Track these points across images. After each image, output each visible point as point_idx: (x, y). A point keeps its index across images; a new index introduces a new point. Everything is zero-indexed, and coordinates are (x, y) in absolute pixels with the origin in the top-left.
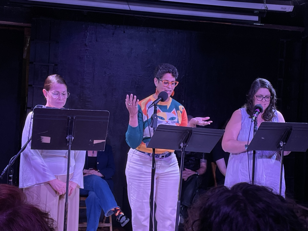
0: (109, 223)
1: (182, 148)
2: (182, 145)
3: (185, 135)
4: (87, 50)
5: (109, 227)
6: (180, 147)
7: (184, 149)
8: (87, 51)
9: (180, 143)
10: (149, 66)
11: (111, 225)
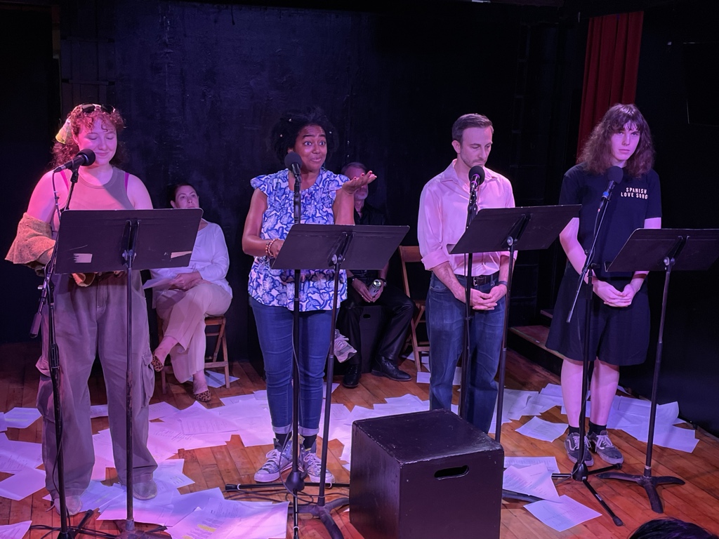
0: (223, 360)
1: (336, 265)
2: (335, 259)
3: (340, 241)
4: (167, 53)
5: (224, 367)
6: (331, 264)
7: (339, 265)
8: (167, 55)
9: (332, 256)
10: (285, 80)
11: (227, 365)
